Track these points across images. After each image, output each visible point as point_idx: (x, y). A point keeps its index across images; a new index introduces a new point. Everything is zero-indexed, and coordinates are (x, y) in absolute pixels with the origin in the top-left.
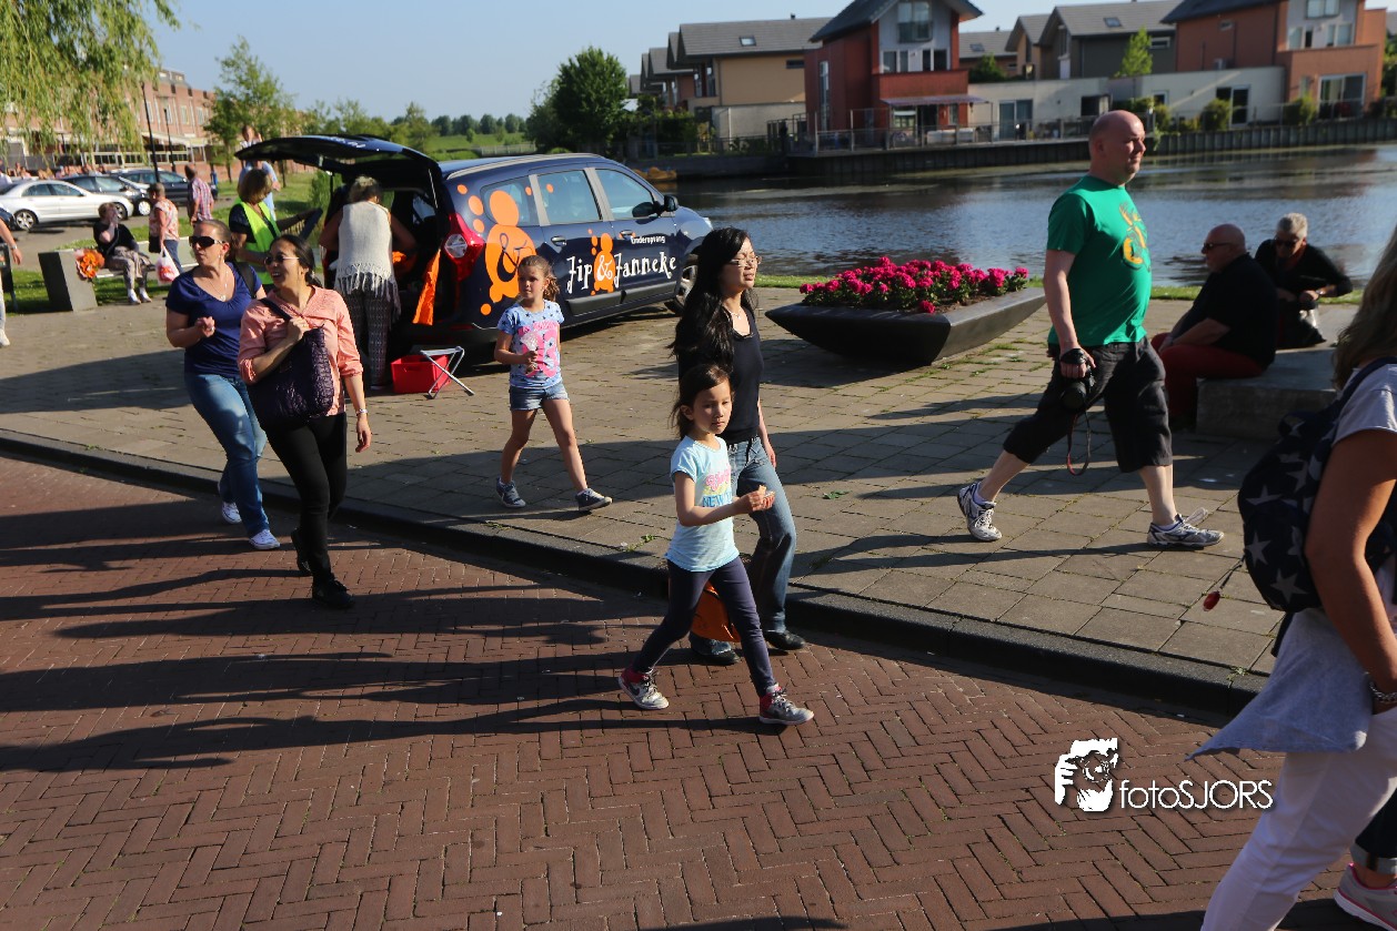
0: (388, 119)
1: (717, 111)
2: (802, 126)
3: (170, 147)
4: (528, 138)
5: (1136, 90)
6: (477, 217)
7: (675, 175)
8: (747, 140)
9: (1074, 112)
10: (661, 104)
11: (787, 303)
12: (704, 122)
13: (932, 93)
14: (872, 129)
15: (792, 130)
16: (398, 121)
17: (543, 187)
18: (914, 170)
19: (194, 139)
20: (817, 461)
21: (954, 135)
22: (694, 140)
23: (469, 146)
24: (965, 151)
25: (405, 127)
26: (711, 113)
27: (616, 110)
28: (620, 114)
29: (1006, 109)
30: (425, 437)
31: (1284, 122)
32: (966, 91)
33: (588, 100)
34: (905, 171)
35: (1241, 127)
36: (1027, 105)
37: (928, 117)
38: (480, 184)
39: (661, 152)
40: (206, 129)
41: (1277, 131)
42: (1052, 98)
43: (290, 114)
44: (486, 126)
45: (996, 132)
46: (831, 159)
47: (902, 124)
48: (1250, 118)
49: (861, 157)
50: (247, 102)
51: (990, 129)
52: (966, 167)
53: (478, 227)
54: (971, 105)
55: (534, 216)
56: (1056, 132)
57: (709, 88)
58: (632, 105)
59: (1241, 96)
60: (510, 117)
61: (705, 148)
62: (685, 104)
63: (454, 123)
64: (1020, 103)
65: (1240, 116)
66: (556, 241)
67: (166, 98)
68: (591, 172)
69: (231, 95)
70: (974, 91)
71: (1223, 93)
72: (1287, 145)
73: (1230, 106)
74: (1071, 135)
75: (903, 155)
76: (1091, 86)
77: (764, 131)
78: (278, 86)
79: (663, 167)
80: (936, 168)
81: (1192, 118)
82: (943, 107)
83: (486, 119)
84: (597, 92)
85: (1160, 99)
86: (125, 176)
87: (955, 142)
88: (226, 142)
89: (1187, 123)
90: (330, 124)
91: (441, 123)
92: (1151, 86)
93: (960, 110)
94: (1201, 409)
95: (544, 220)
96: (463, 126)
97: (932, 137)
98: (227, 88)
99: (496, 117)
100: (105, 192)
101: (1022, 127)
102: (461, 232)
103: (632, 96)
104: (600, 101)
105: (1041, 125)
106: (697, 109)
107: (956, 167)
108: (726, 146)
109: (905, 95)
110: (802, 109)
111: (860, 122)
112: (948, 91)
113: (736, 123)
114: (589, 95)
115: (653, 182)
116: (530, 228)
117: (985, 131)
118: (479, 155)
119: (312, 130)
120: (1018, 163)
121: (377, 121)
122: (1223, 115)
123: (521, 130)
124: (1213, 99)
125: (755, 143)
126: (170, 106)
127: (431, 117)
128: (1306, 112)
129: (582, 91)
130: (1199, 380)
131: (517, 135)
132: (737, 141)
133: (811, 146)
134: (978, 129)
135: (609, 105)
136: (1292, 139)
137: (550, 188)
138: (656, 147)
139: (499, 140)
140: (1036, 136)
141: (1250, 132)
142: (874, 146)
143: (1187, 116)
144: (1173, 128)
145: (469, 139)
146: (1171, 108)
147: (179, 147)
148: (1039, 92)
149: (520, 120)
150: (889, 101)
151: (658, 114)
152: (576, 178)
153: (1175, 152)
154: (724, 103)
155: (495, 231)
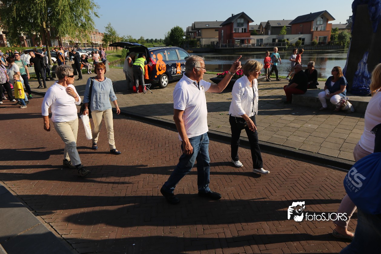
0: (137, 39)
1: (201, 39)
2: (217, 42)
3: (95, 44)
4: (164, 43)
5: (283, 37)
6: (155, 59)
7: (192, 51)
8: (207, 45)
9: (271, 41)
10: (190, 37)
11: (214, 77)
12: (198, 41)
13: (243, 37)
14: (231, 44)
15: (215, 43)
16: (139, 40)
17: (167, 53)
18: (239, 52)
19: (100, 42)
20: (219, 107)
21: (247, 45)
22: (197, 45)
23: (152, 45)
24: (249, 48)
25: (140, 41)
26: (200, 40)
27: (181, 38)
28: (182, 39)
29: (258, 40)
30: (144, 101)
31: (312, 45)
32: (250, 37)
33: (176, 36)
34: (237, 52)
35: (303, 46)
36: (262, 40)
37: (242, 42)
38: (155, 52)
39: (190, 47)
40: (102, 40)
41: (310, 47)
42: (266, 38)
43: (118, 38)
44: (156, 41)
45: (255, 45)
46: (223, 49)
47: (237, 42)
48: (305, 44)
49: (229, 49)
50: (110, 35)
51: (254, 44)
52: (249, 52)
53: (155, 60)
54: (251, 39)
55: (166, 59)
56: (267, 45)
57: (200, 35)
58: (184, 37)
59: (303, 40)
60: (161, 39)
61: (198, 46)
62: (195, 38)
63: (150, 40)
64: (260, 39)
65: (303, 44)
66: (170, 64)
67: (95, 34)
68: (177, 50)
69: (107, 34)
70: (251, 37)
71: (300, 39)
72: (312, 50)
73: (301, 41)
74: (270, 46)
75: (237, 49)
76: (274, 37)
77: (210, 43)
78: (116, 32)
79: (190, 50)
80: (243, 52)
81: (294, 44)
82: (245, 40)
83: (156, 40)
84: (178, 35)
85: (288, 40)
86: (87, 49)
87: (247, 47)
88: (106, 43)
89: (293, 44)
90: (126, 40)
91: (147, 40)
92: (286, 37)
93: (249, 41)
94: (293, 100)
95: (167, 59)
96: (151, 41)
97: (243, 46)
98: (106, 32)
99: (158, 39)
100: (83, 52)
101: (261, 44)
102: (152, 61)
103: (185, 36)
104: (178, 36)
105: (264, 44)
106: (197, 39)
107: (247, 52)
108: (202, 46)
109: (238, 37)
110: (218, 39)
111: (229, 42)
112: (247, 37)
113: (205, 42)
114: (176, 35)
115: (188, 53)
116: (165, 61)
117: (253, 45)
118: (154, 47)
119: (122, 41)
120: (259, 51)
121: (134, 39)
122: (300, 43)
123: (163, 42)
124: (298, 40)
125: (208, 46)
126: (95, 36)
127: (145, 39)
128: (316, 43)
129: (175, 34)
130: (292, 94)
131: (162, 43)
132: (205, 45)
133: (219, 46)
134: (252, 44)
135: (180, 37)
136: (313, 49)
137: (169, 53)
138: (189, 46)
139: (158, 44)
140: (263, 46)
141: (305, 47)
142: (232, 47)
143: (293, 43)
144: (290, 46)
145: (152, 43)
146: (290, 42)
147: (97, 44)
148: (264, 37)
149: (162, 40)
150: (235, 38)
151: (190, 40)
152: (174, 52)
153: (290, 50)
154: (203, 37)
155: (158, 62)
